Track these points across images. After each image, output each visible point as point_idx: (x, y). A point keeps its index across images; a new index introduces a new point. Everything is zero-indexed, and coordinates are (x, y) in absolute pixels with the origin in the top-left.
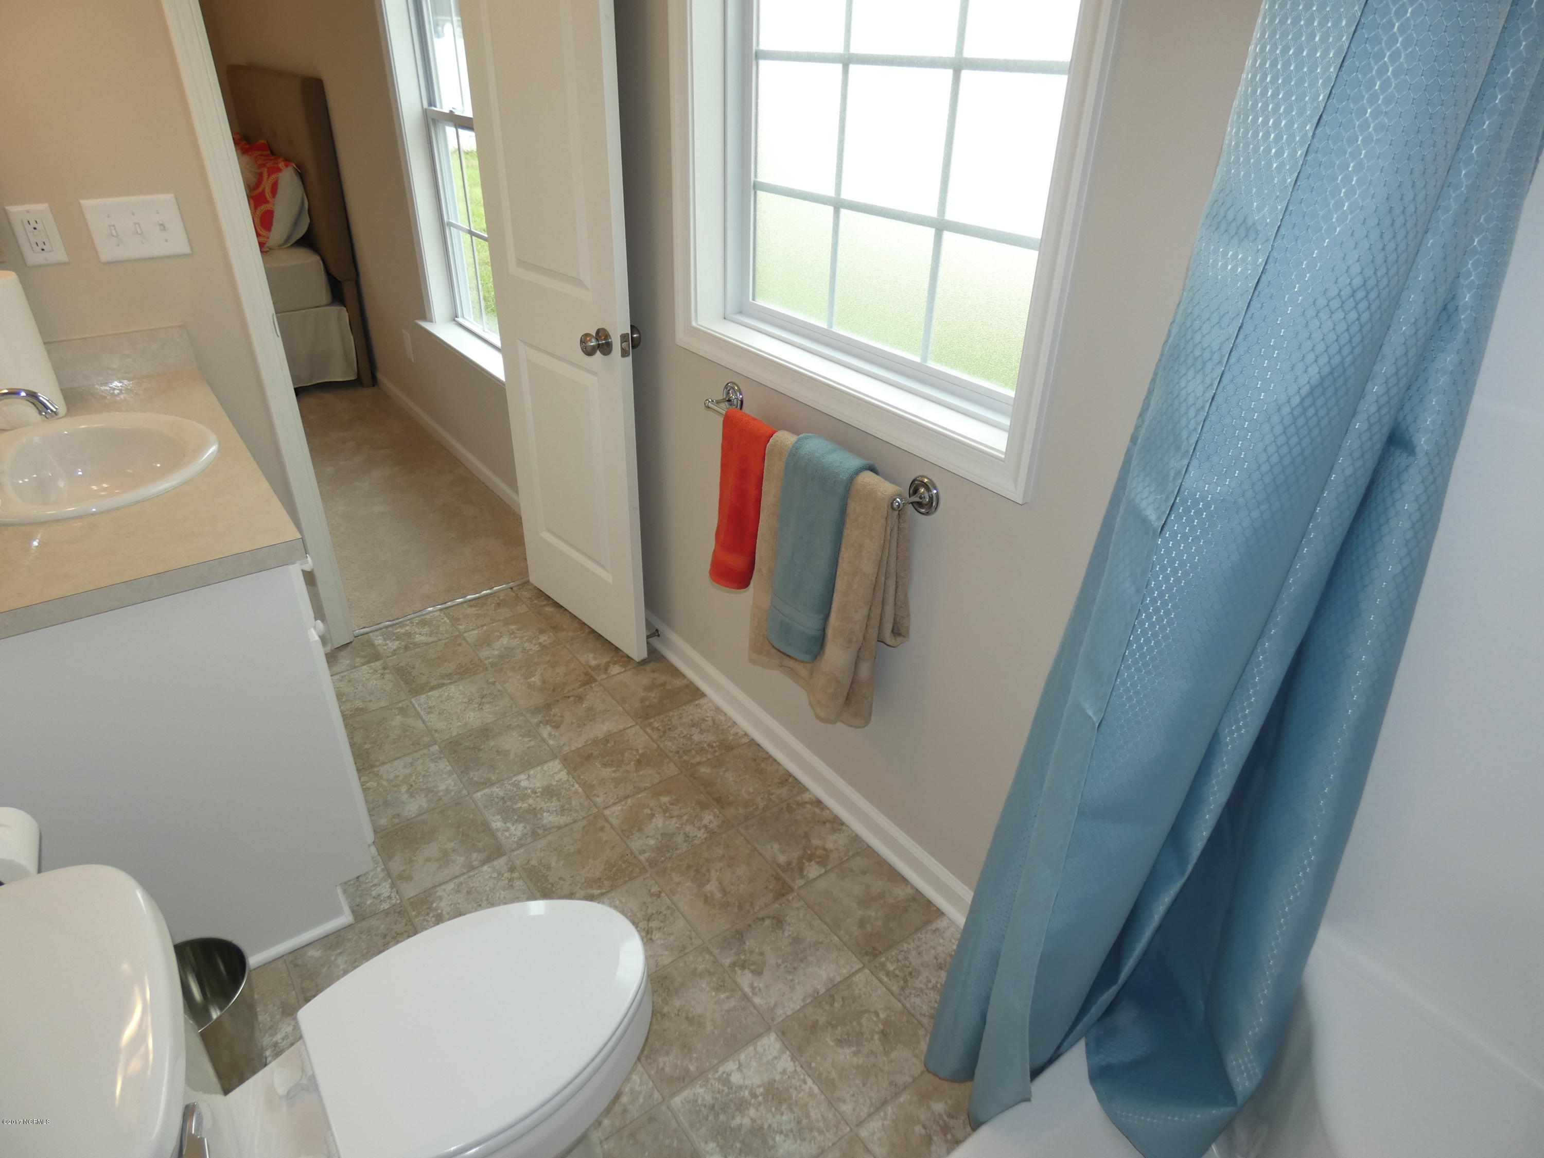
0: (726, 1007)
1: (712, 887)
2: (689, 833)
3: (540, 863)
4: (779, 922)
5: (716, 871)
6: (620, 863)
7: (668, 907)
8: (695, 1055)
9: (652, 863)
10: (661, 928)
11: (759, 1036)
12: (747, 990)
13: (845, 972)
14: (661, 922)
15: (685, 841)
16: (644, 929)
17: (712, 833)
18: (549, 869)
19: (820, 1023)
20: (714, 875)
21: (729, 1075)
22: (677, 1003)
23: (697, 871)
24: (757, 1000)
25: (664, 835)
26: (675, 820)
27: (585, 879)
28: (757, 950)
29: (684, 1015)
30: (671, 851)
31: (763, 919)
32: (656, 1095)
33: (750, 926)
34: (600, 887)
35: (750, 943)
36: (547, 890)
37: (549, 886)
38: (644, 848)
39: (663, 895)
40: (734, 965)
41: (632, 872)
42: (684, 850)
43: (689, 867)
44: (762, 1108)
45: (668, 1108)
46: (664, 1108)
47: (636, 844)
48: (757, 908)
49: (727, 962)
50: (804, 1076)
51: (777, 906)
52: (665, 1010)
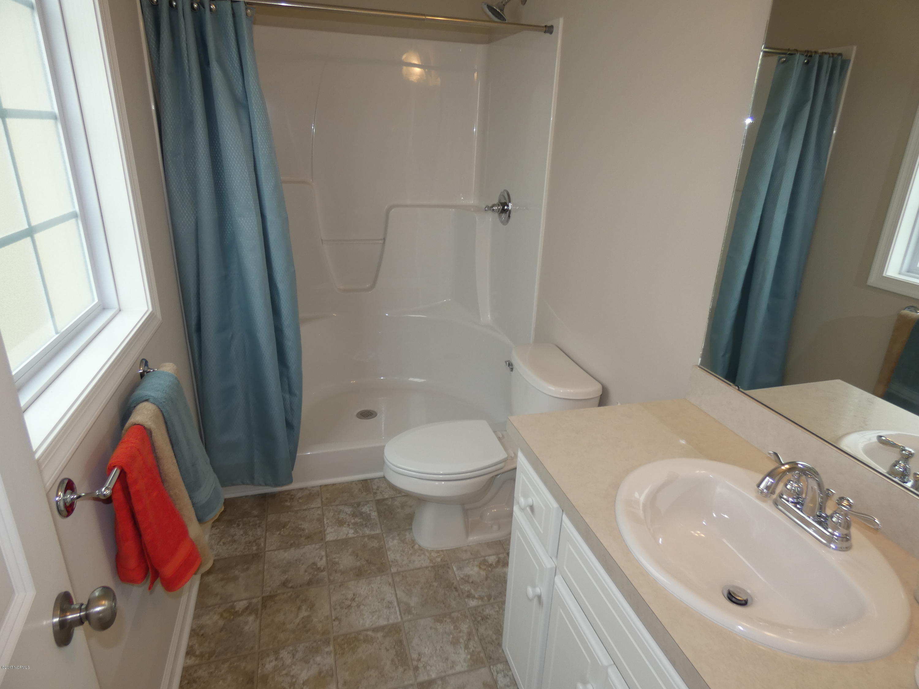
0: (338, 555)
1: (304, 613)
2: (291, 657)
3: (397, 668)
4: (284, 584)
5: (294, 623)
6: (347, 649)
7: (335, 609)
8: (363, 543)
9: (327, 642)
10: (346, 600)
11: (332, 541)
12: (324, 559)
13: (276, 552)
14: (344, 603)
15: (297, 651)
16: (355, 601)
17: (276, 652)
18: (393, 660)
19: (304, 538)
20: (297, 621)
21: (353, 533)
22: (358, 564)
23: (305, 627)
24: (323, 553)
25: (307, 662)
26: (292, 673)
27: (373, 644)
28: (307, 573)
29: (358, 558)
30: (311, 647)
31: (291, 587)
32: (385, 535)
33: (300, 586)
34: (367, 636)
35: (307, 578)
36: (399, 644)
37: (396, 647)
38: (325, 656)
39: (333, 618)
40: (322, 571)
41: (343, 640)
42: (303, 644)
43: (307, 632)
44: (348, 521)
45: (382, 531)
46: (384, 531)
47: (329, 661)
48: (289, 594)
49: (325, 573)
50: (326, 525)
51: (279, 592)
52: (365, 563)
